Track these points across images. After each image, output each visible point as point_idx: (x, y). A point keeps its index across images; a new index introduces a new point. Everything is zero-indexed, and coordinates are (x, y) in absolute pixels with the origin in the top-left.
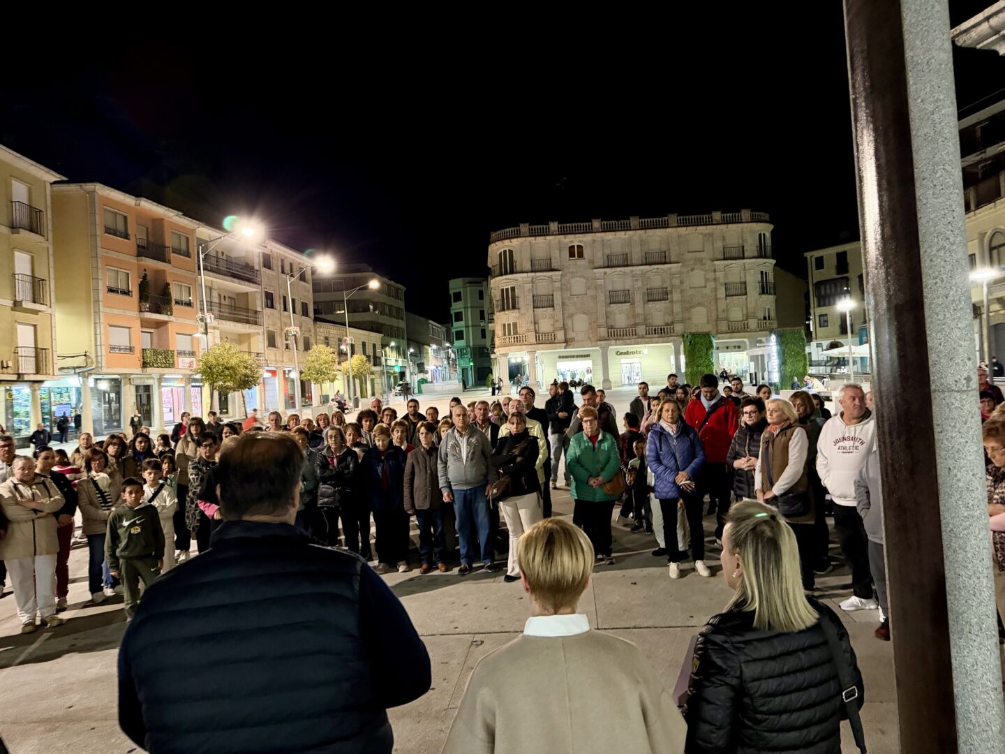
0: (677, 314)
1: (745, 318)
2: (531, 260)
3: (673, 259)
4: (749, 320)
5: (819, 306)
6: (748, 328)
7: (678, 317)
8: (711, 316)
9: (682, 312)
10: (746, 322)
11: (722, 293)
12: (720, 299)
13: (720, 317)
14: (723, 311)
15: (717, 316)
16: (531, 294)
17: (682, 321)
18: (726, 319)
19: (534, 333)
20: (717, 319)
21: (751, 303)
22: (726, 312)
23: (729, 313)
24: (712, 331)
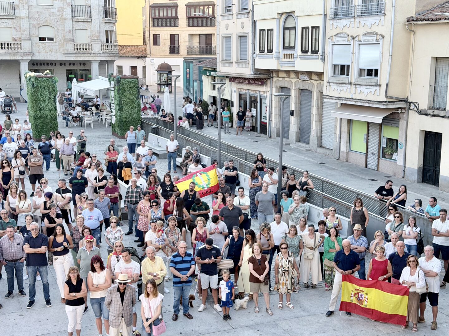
0: (24, 31)
1: (90, 40)
4: (94, 43)
5: (154, 26)
6: (92, 49)
7: (26, 34)
8: (58, 36)
9: (30, 28)
10: (90, 44)
11: (68, 13)
12: (65, 19)
14: (70, 31)
15: (64, 36)
17: (29, 38)
18: (73, 40)
20: (64, 39)
21: (95, 26)
22: (72, 33)
23: (74, 34)
24: (59, 50)
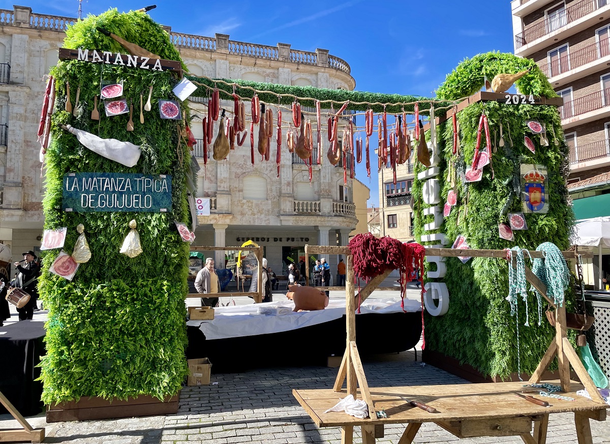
0: (222, 181)
1: (316, 197)
4: (322, 201)
5: (389, 205)
6: (319, 210)
7: (224, 186)
8: (271, 190)
9: (230, 179)
10: (318, 202)
11: (287, 158)
12: (283, 166)
13: (283, 192)
14: (288, 184)
15: (280, 192)
17: (229, 193)
18: (292, 196)
20: (280, 195)
21: (325, 177)
22: (291, 186)
23: (295, 188)
24: (272, 211)
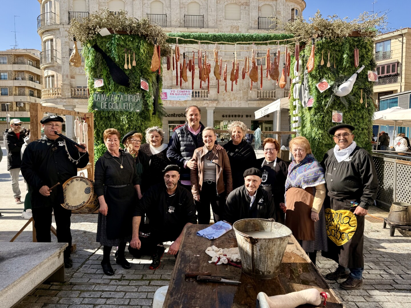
2: (69, 13)
3: (211, 24)
4: (277, 90)
8: (243, 84)
16: (68, 48)
19: (69, 87)
23: (259, 83)
24: (243, 98)
